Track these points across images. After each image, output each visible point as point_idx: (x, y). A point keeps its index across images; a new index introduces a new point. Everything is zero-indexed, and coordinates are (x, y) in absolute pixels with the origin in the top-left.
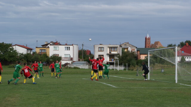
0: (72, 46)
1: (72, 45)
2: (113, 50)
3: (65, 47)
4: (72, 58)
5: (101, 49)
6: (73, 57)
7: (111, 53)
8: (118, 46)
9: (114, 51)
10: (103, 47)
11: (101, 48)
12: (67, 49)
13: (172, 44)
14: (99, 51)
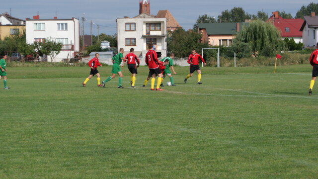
0: (72, 21)
1: (72, 19)
2: (152, 28)
3: (58, 24)
4: (73, 46)
5: (130, 27)
6: (74, 44)
7: (149, 33)
8: (164, 20)
9: (155, 30)
10: (135, 23)
11: (130, 24)
12: (63, 28)
13: (206, 16)
14: (126, 31)
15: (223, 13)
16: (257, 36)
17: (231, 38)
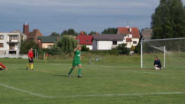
5: (1, 37)
7: (11, 41)
8: (19, 34)
9: (14, 39)
10: (3, 35)
15: (64, 31)
16: (66, 44)
17: (53, 44)
